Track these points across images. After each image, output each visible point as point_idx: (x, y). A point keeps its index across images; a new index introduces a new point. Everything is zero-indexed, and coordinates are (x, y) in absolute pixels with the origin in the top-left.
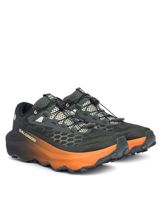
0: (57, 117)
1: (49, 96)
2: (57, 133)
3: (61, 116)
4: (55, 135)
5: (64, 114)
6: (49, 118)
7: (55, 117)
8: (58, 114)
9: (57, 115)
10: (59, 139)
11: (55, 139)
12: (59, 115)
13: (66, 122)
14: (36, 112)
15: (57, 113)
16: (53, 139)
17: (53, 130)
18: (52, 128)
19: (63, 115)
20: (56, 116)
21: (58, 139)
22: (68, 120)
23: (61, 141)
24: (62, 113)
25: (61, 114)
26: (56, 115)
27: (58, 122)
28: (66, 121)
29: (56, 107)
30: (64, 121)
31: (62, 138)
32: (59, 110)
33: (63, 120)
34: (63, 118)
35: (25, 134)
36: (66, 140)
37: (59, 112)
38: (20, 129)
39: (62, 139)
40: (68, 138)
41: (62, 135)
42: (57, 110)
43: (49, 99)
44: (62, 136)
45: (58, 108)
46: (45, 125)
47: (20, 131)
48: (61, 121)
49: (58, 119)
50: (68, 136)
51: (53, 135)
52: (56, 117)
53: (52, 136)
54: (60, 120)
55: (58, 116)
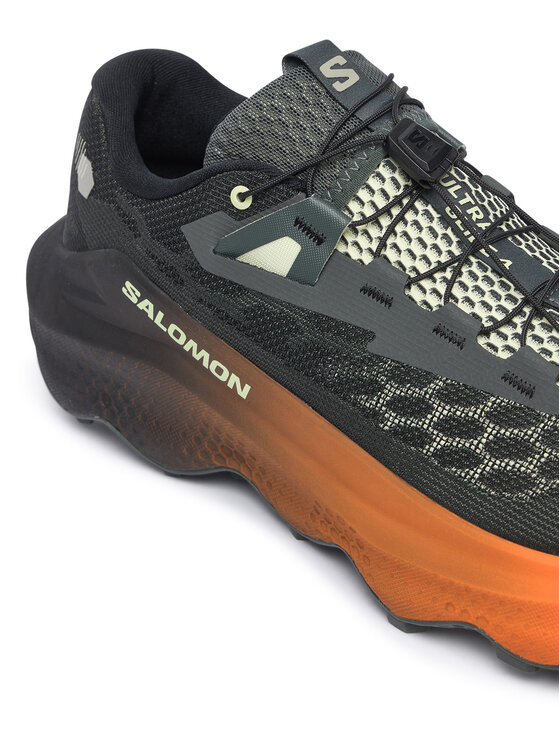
0: (395, 246)
1: (326, 70)
2: (402, 374)
3: (429, 240)
4: (392, 390)
5: (445, 221)
6: (342, 248)
7: (383, 244)
8: (401, 218)
9: (399, 228)
10: (425, 423)
11: (392, 420)
12: (413, 232)
13: (465, 287)
14: (242, 197)
15: (395, 211)
16: (375, 415)
17: (373, 347)
18: (369, 336)
19: (440, 230)
20: (387, 236)
21: (413, 422)
22: (475, 268)
23: (441, 441)
24: (427, 212)
25: (424, 222)
26: (391, 231)
27: (409, 286)
28: (465, 278)
29: (388, 164)
30: (450, 284)
31: (447, 420)
32: (408, 192)
33: (442, 267)
34: (440, 252)
35: (166, 322)
36: (478, 445)
37: (411, 206)
38: (128, 284)
39: (447, 426)
40: (491, 430)
41: (446, 396)
42: (393, 192)
43: (331, 94)
44: (442, 411)
45: (397, 175)
46: (313, 300)
47: (134, 300)
48: (430, 275)
49: (407, 262)
50: (489, 415)
51: (373, 388)
52: (390, 241)
53: (371, 393)
54: (423, 268)
55: (405, 234)
